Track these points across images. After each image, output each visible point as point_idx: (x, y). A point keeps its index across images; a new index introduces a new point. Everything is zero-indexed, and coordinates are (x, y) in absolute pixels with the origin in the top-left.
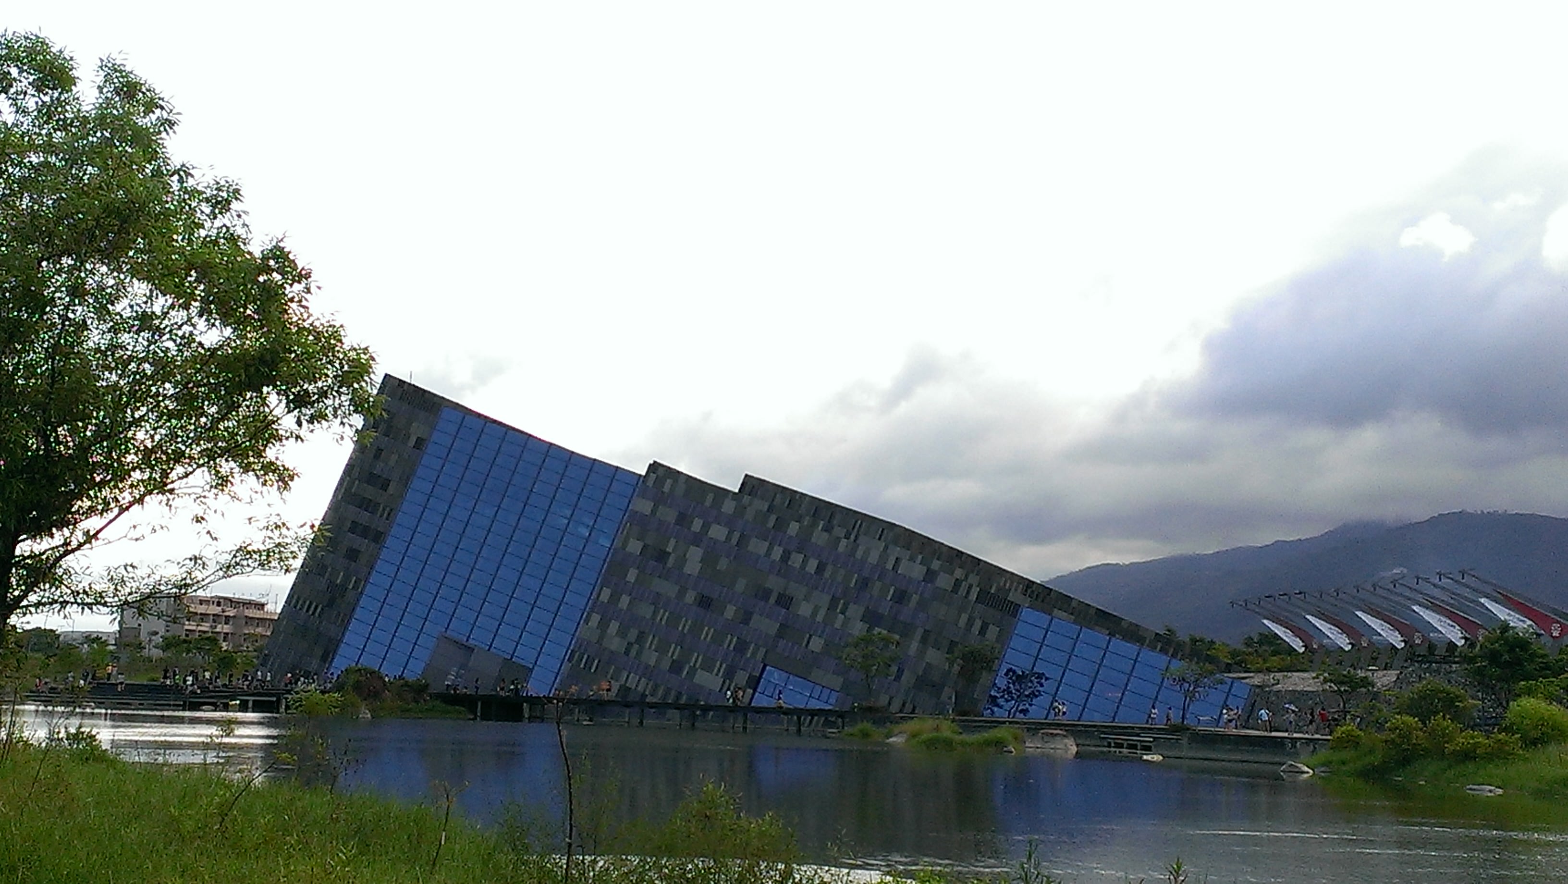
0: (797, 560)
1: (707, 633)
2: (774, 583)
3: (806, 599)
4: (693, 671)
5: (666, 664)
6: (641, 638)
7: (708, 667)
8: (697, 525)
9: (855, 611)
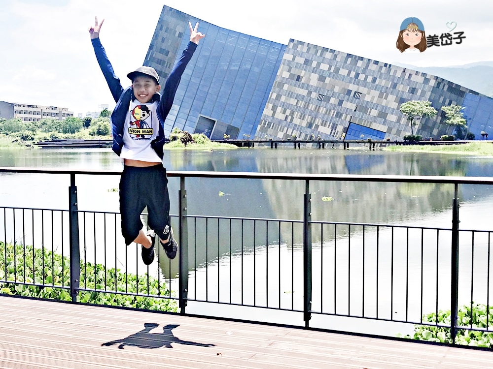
0: (362, 77)
1: (322, 110)
2: (353, 88)
3: (368, 93)
4: (317, 126)
5: (304, 124)
6: (292, 114)
7: (324, 124)
8: (314, 64)
9: (392, 98)
